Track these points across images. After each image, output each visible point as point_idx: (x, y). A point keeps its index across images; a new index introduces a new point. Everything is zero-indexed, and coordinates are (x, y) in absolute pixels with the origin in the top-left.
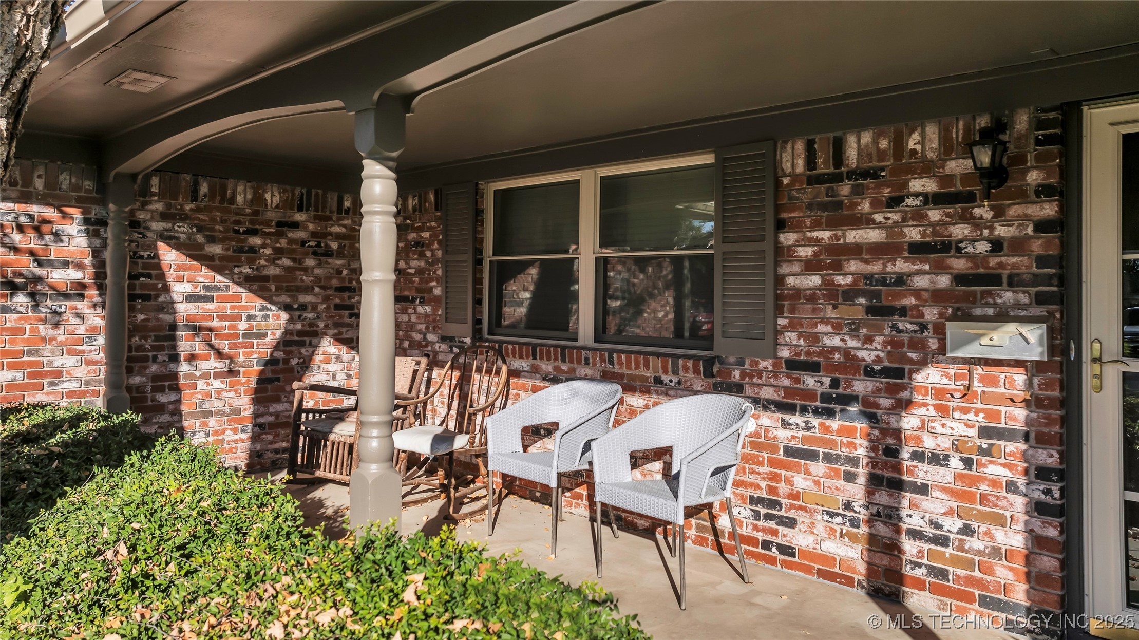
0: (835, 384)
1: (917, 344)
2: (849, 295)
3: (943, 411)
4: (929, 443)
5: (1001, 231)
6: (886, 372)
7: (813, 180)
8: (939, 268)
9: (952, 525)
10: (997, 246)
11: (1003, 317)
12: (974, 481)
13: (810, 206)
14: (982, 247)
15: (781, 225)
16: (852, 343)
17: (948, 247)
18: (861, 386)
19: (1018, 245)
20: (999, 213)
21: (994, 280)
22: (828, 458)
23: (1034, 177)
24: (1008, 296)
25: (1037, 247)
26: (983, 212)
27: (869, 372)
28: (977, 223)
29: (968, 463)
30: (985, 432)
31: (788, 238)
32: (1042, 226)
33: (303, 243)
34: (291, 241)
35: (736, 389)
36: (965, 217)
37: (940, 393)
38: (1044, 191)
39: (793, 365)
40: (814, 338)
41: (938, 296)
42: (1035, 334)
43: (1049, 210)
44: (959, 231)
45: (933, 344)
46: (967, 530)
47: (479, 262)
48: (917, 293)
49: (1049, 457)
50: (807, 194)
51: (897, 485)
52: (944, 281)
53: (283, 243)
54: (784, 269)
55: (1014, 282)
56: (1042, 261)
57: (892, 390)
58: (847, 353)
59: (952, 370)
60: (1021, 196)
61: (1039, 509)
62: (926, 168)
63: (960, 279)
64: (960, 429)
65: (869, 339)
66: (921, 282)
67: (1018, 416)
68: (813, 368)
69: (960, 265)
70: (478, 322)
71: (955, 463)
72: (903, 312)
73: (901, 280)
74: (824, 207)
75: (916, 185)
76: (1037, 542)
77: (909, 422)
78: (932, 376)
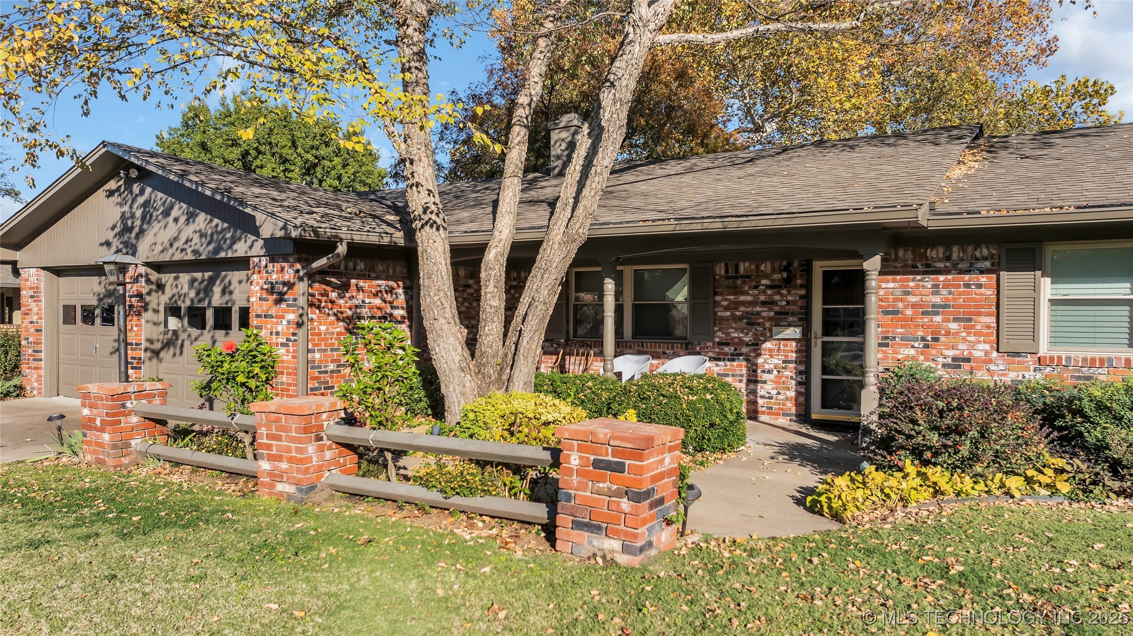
0: (735, 349)
1: (763, 335)
2: (740, 318)
3: (771, 356)
4: (767, 367)
5: (789, 298)
6: (753, 345)
7: (728, 278)
8: (770, 310)
9: (774, 392)
10: (788, 303)
11: (789, 325)
12: (780, 377)
13: (727, 287)
14: (784, 303)
15: (716, 294)
16: (741, 335)
17: (773, 303)
18: (744, 350)
19: (794, 303)
20: (789, 292)
21: (787, 313)
22: (733, 375)
23: (799, 282)
24: (791, 319)
25: (800, 303)
26: (784, 292)
27: (747, 345)
28: (782, 295)
29: (779, 372)
30: (784, 362)
31: (718, 298)
32: (801, 297)
33: (472, 295)
34: (468, 294)
35: (699, 353)
36: (779, 293)
37: (770, 350)
38: (802, 286)
39: (720, 344)
40: (728, 334)
41: (770, 319)
42: (798, 330)
43: (803, 292)
44: (777, 298)
45: (768, 334)
46: (779, 393)
47: (568, 304)
48: (763, 318)
49: (802, 368)
50: (726, 283)
51: (756, 382)
52: (772, 314)
53: (465, 295)
54: (717, 309)
55: (793, 314)
56: (801, 308)
57: (755, 350)
58: (739, 338)
59: (774, 342)
60: (795, 287)
61: (799, 383)
62: (766, 276)
63: (777, 313)
64: (777, 361)
65: (747, 334)
66: (764, 314)
67: (794, 356)
68: (727, 344)
69: (777, 309)
70: (568, 332)
71: (775, 372)
72: (759, 324)
73: (758, 313)
74: (731, 287)
75: (764, 282)
76: (798, 393)
77: (760, 361)
78: (768, 345)
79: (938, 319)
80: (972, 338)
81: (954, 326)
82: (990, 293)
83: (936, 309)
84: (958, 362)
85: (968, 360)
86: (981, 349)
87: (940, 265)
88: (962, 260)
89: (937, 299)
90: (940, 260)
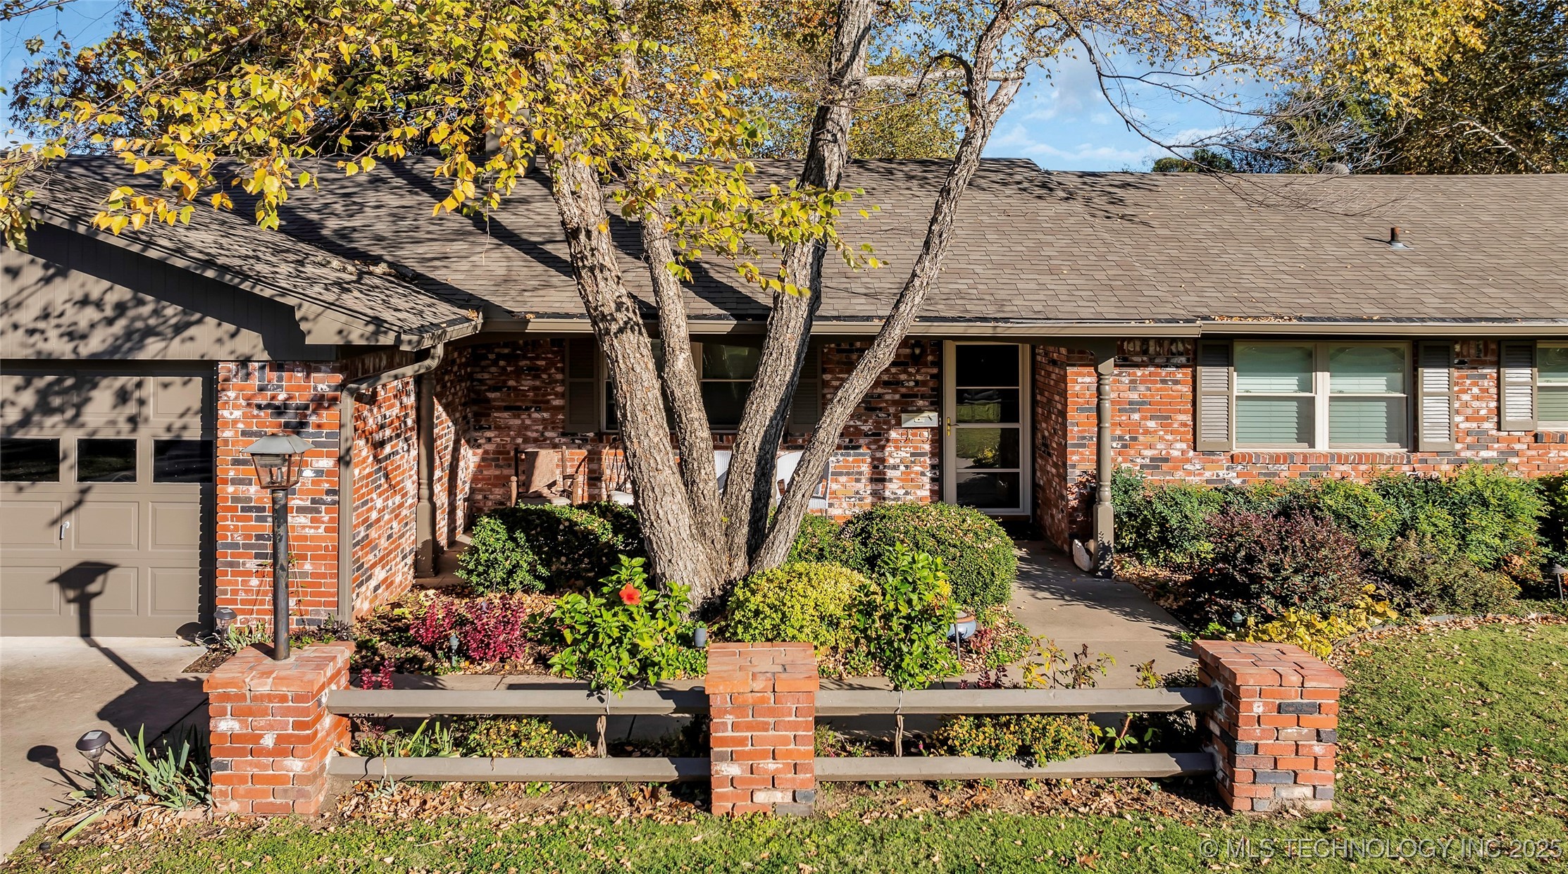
0: (851, 441)
1: (887, 422)
3: (897, 448)
4: (891, 461)
5: (918, 377)
6: (873, 435)
8: (895, 392)
9: (901, 492)
10: (917, 382)
11: (920, 411)
12: (909, 474)
13: (838, 363)
14: (912, 384)
15: (825, 371)
16: (858, 423)
17: (899, 383)
18: (863, 441)
19: (924, 383)
20: (918, 371)
21: (916, 396)
22: (848, 474)
23: (930, 358)
24: (920, 403)
25: (931, 384)
26: (912, 370)
27: (866, 435)
28: (910, 374)
29: (907, 467)
30: (913, 455)
31: (827, 377)
32: (933, 376)
36: (905, 372)
37: (896, 441)
38: (933, 363)
41: (894, 403)
42: (931, 417)
43: (935, 371)
44: (903, 377)
45: (893, 422)
46: (907, 493)
48: (886, 401)
49: (936, 461)
50: (837, 357)
51: (884, 480)
52: (897, 397)
54: (826, 391)
55: (923, 397)
56: (933, 389)
57: (878, 442)
58: (856, 427)
59: (901, 431)
60: (926, 365)
61: (933, 481)
63: (903, 396)
64: (904, 454)
65: (866, 421)
66: (888, 397)
67: (927, 447)
69: (903, 390)
70: (599, 423)
71: (902, 468)
72: (880, 409)
74: (844, 363)
77: (886, 454)
78: (893, 434)
79: (1136, 416)
80: (1169, 437)
81: (1151, 424)
82: (1186, 389)
83: (1134, 406)
84: (1157, 463)
85: (1166, 460)
86: (1179, 448)
87: (1137, 359)
88: (1158, 354)
89: (1134, 396)
90: (1137, 354)
